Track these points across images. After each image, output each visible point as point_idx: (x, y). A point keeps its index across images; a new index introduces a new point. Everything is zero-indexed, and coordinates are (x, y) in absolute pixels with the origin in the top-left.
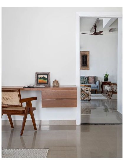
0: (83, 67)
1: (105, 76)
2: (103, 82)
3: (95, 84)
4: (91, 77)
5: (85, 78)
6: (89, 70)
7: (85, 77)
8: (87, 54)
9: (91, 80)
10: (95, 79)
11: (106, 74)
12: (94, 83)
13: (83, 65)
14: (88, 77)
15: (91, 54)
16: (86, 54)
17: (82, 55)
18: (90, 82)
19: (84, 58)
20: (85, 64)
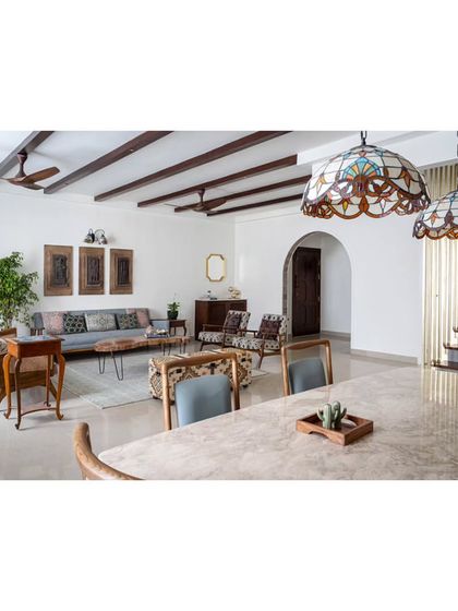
1: (170, 307)
4: (141, 310)
5: (130, 316)
6: (131, 293)
7: (129, 313)
8: (129, 257)
9: (142, 319)
11: (174, 303)
14: (135, 314)
16: (125, 256)
17: (118, 258)
18: (141, 322)
19: (123, 266)
20: (126, 280)
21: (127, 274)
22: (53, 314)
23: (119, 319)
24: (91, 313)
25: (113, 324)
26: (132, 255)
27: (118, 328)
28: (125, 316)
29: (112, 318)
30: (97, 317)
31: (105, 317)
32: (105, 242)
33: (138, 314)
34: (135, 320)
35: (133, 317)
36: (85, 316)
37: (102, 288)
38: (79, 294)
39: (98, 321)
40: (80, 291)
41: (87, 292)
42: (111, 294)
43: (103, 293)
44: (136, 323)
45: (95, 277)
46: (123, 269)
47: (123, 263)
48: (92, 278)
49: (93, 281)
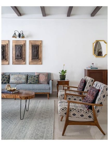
0: (33, 61)
1: (61, 72)
2: (58, 82)
4: (43, 74)
5: (35, 76)
6: (42, 64)
8: (40, 44)
9: (42, 79)
10: (49, 76)
11: (63, 71)
12: (46, 83)
13: (34, 59)
14: (38, 75)
15: (44, 44)
16: (37, 44)
17: (32, 45)
18: (41, 81)
19: (34, 49)
20: (36, 57)
21: (37, 54)
25: (24, 80)
26: (41, 44)
28: (31, 77)
29: (24, 77)
30: (16, 76)
31: (20, 76)
32: (23, 37)
33: (41, 76)
34: (37, 79)
35: (36, 77)
36: (10, 76)
37: (24, 61)
38: (13, 64)
39: (16, 78)
40: (13, 62)
41: (17, 63)
42: (29, 64)
43: (25, 64)
44: (36, 81)
45: (19, 56)
46: (34, 51)
47: (34, 48)
48: (17, 56)
49: (18, 57)
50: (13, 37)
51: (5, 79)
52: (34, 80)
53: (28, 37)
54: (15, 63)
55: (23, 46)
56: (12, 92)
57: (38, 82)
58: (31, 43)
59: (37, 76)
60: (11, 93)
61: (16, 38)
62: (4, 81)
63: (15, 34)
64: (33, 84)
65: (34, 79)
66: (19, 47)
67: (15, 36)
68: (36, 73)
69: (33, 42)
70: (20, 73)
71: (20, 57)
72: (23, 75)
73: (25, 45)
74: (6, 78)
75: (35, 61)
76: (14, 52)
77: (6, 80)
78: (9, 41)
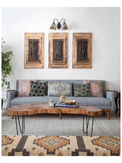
3: (105, 96)
4: (96, 82)
5: (84, 86)
6: (91, 68)
7: (84, 83)
8: (88, 38)
9: (95, 89)
10: (103, 85)
12: (101, 95)
13: (81, 60)
14: (89, 84)
15: (95, 38)
16: (85, 38)
17: (78, 40)
18: (94, 92)
19: (81, 46)
20: (84, 57)
21: (85, 52)
22: (25, 81)
23: (75, 88)
24: (52, 82)
25: (68, 92)
26: (91, 37)
27: (73, 95)
28: (79, 86)
29: (69, 86)
30: (57, 85)
31: (63, 85)
32: (66, 28)
33: (93, 85)
34: (87, 90)
35: (86, 87)
36: (49, 84)
37: (65, 64)
38: (49, 68)
39: (57, 88)
40: (50, 65)
41: (55, 66)
42: (73, 68)
43: (67, 67)
44: (88, 92)
45: (59, 55)
46: (81, 48)
47: (81, 44)
48: (57, 55)
49: (58, 58)
50: (52, 28)
51: (42, 90)
52: (84, 91)
53: (71, 28)
54: (52, 65)
55: (65, 41)
56: (75, 106)
57: (90, 93)
58: (77, 37)
59: (88, 86)
60: (73, 107)
61: (55, 29)
62: (40, 93)
63: (54, 23)
64: (83, 96)
65: (84, 89)
66: (59, 43)
67: (55, 26)
68: (85, 80)
69: (78, 35)
70: (60, 81)
71: (60, 58)
72: (66, 83)
73: (66, 39)
74: (43, 88)
75: (81, 63)
76: (52, 50)
77: (43, 92)
78: (43, 33)
